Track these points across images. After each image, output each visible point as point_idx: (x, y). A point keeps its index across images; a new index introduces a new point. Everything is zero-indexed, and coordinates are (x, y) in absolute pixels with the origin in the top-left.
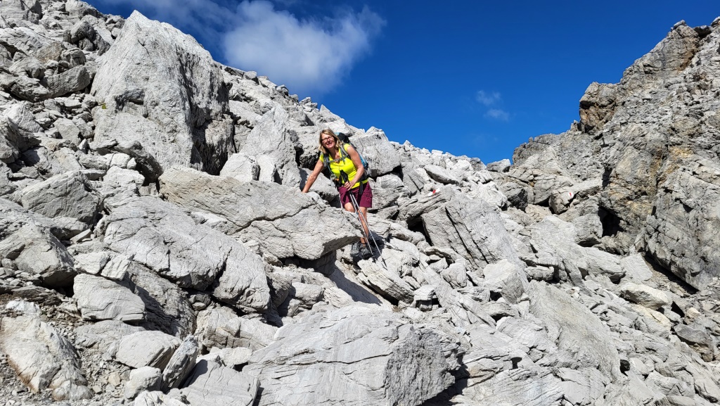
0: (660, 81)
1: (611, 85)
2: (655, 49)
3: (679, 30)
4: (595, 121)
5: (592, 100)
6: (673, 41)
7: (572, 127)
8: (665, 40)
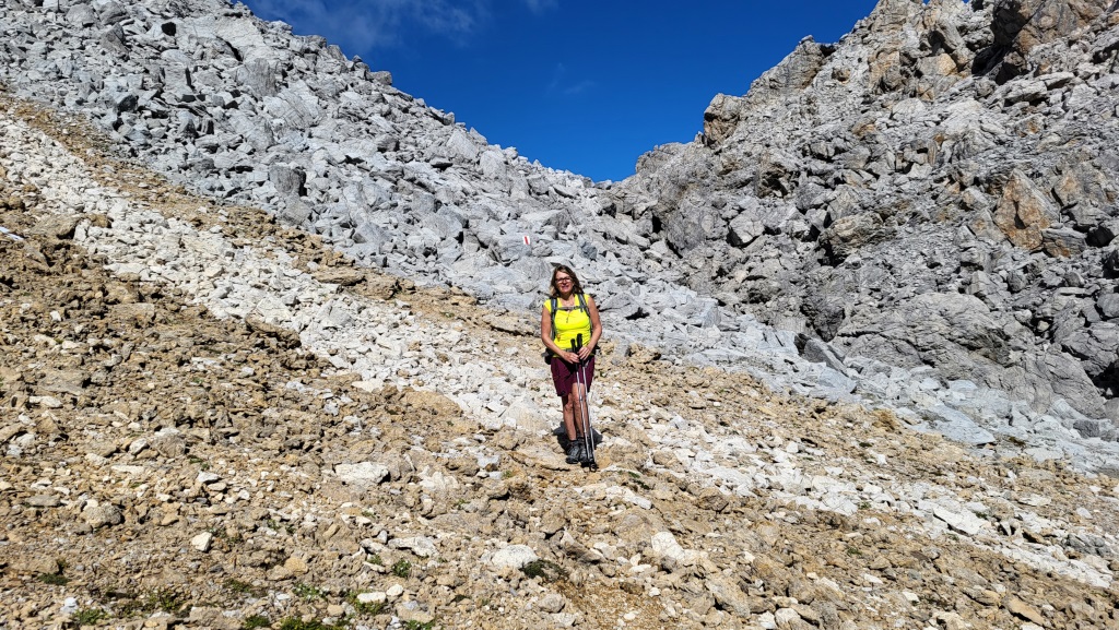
0: (783, 98)
1: (735, 98)
2: (782, 63)
3: (805, 46)
4: (717, 136)
5: (716, 112)
6: (798, 57)
7: (696, 138)
8: (792, 54)
